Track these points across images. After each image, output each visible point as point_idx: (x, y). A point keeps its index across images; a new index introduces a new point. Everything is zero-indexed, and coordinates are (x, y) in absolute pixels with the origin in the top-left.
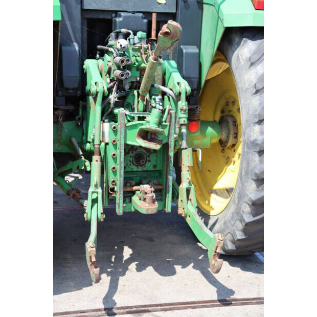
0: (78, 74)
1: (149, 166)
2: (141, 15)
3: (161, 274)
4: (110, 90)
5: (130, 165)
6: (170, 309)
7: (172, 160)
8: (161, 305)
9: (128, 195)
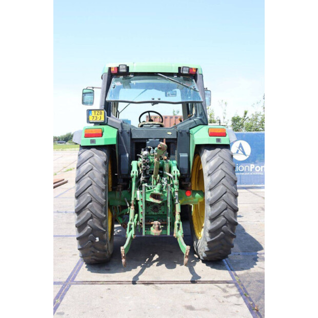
0: (127, 167)
1: (160, 212)
2: (158, 140)
3: (168, 268)
4: (140, 176)
5: (151, 211)
6: (164, 284)
7: (169, 209)
8: (160, 281)
9: (148, 226)
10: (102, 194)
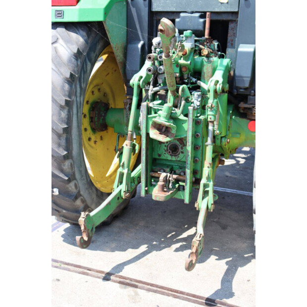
2: (198, 15)
5: (165, 154)
7: (190, 154)
10: (60, 114)
